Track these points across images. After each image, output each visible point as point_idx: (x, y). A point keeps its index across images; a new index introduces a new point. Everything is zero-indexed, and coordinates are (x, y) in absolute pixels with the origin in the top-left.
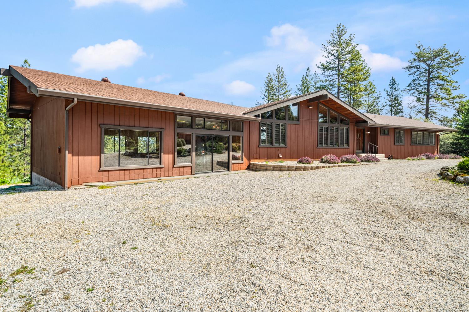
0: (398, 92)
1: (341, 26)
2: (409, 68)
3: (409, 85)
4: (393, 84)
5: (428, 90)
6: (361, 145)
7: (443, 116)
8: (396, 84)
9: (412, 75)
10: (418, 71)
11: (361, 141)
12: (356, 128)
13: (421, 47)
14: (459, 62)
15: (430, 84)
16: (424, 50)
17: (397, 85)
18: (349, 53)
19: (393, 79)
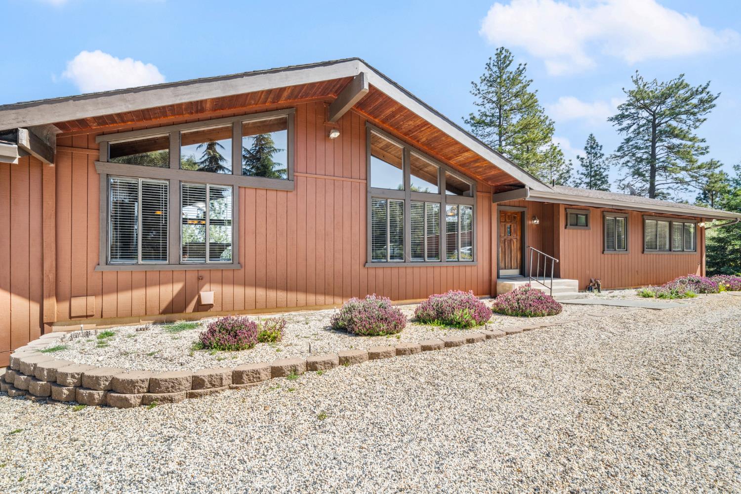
0: (601, 160)
1: (504, 51)
2: (619, 118)
3: (620, 149)
4: (593, 147)
5: (653, 155)
6: (516, 254)
7: (680, 200)
8: (597, 146)
9: (625, 132)
10: (634, 124)
11: (515, 245)
12: (494, 206)
13: (640, 82)
14: (707, 105)
15: (657, 145)
16: (645, 85)
17: (599, 148)
18: (516, 96)
19: (592, 137)
